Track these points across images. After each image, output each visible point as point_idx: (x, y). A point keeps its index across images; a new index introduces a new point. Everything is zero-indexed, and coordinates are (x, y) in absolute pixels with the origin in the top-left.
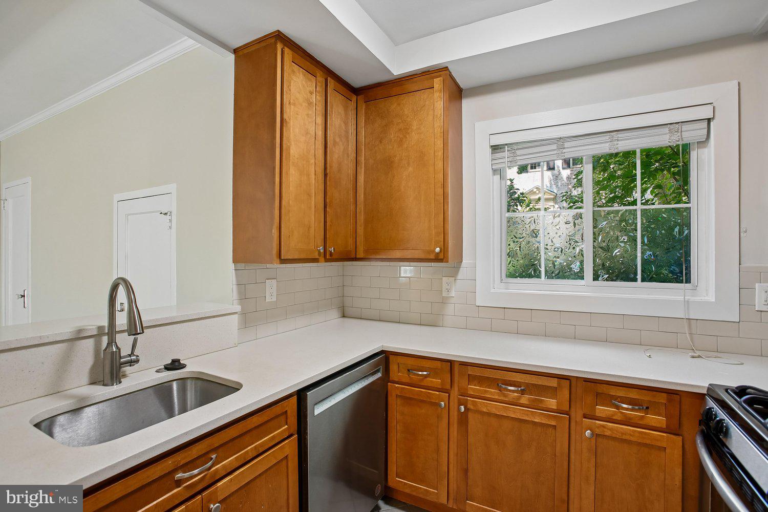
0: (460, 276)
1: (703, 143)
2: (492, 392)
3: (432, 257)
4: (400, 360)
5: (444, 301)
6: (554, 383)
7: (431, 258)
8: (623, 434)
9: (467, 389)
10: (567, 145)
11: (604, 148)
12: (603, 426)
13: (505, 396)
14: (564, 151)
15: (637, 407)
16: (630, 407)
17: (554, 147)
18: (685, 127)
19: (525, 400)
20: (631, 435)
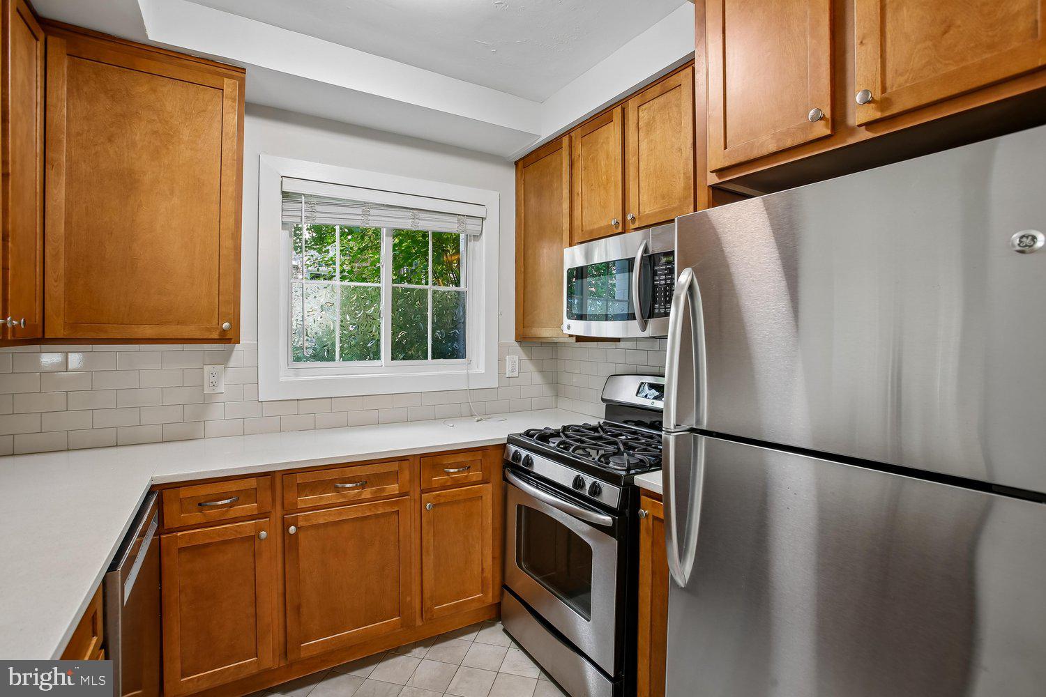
0: (232, 363)
1: (477, 237)
2: (330, 497)
3: (215, 335)
4: (184, 493)
5: (206, 401)
6: (394, 467)
7: (213, 337)
8: (453, 496)
9: (296, 504)
10: (372, 212)
11: (407, 224)
12: (439, 495)
13: (344, 496)
14: (370, 218)
15: (461, 469)
16: (456, 470)
17: (359, 211)
18: (469, 221)
19: (367, 493)
20: (459, 495)
